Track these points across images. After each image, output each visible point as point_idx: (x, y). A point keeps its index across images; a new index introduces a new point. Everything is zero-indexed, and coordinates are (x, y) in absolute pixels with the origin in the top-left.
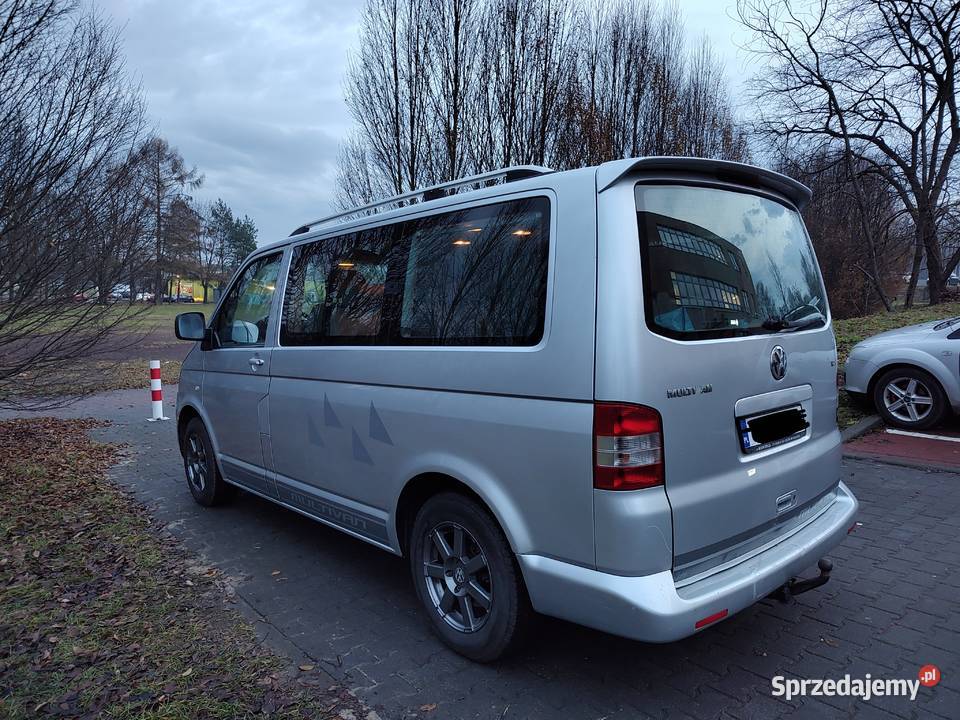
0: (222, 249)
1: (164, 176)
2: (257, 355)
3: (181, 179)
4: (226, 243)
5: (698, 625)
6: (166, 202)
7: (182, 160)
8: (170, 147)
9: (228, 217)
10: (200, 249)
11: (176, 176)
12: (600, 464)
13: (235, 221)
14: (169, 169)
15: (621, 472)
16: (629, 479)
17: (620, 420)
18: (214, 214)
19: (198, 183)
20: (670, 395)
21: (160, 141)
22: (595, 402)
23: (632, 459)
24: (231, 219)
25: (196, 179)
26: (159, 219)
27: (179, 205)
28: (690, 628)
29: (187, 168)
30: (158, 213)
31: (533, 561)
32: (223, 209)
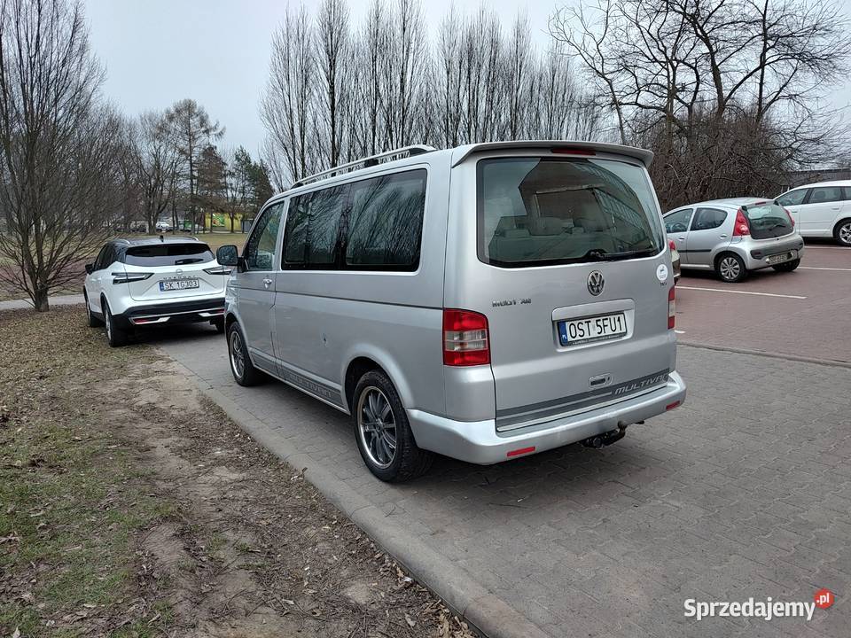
0: (244, 188)
1: (193, 130)
2: (268, 276)
3: (207, 131)
4: (247, 183)
5: (509, 454)
6: (197, 151)
7: (207, 116)
8: (198, 106)
9: (248, 160)
10: (226, 188)
11: (203, 129)
12: (447, 350)
13: (253, 164)
14: (198, 123)
15: (462, 354)
16: (467, 359)
17: (460, 320)
18: (237, 158)
19: (221, 134)
20: (494, 305)
21: (190, 101)
22: (444, 309)
23: (468, 346)
24: (250, 162)
25: (219, 131)
26: (191, 165)
27: (210, 152)
28: (503, 457)
29: (212, 122)
30: (191, 160)
31: (415, 413)
32: (244, 154)
